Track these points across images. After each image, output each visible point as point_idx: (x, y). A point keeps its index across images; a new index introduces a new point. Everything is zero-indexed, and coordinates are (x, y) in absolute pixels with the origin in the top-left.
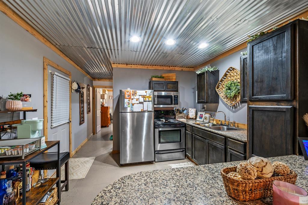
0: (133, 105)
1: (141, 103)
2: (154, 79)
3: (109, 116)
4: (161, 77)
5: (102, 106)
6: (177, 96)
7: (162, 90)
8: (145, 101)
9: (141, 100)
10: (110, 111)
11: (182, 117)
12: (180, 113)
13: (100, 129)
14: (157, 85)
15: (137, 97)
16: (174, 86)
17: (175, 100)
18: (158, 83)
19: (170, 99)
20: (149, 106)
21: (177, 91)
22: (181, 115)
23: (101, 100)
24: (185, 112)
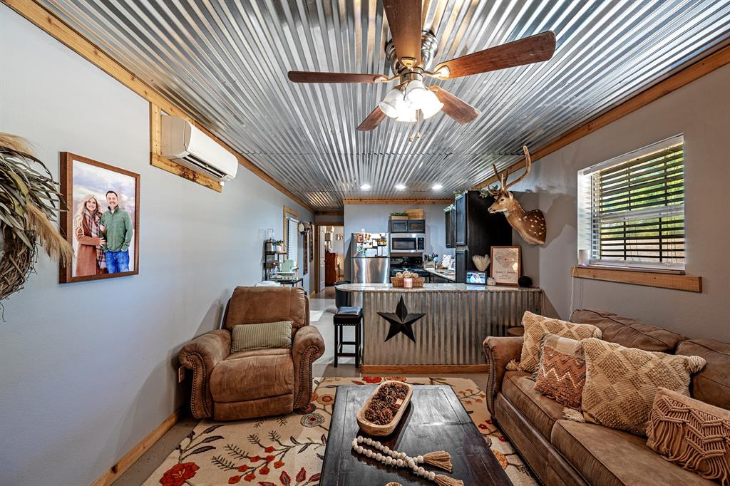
0: (366, 249)
1: (374, 247)
2: (393, 218)
3: (336, 269)
4: (403, 215)
5: (327, 252)
6: (423, 239)
7: (404, 231)
8: (378, 245)
9: (375, 244)
10: (338, 260)
11: (431, 266)
12: (430, 260)
13: (324, 287)
14: (396, 226)
15: (371, 241)
16: (421, 226)
17: (420, 245)
18: (400, 223)
19: (413, 243)
20: (384, 251)
21: (424, 232)
22: (430, 263)
23: (326, 242)
24: (435, 259)
